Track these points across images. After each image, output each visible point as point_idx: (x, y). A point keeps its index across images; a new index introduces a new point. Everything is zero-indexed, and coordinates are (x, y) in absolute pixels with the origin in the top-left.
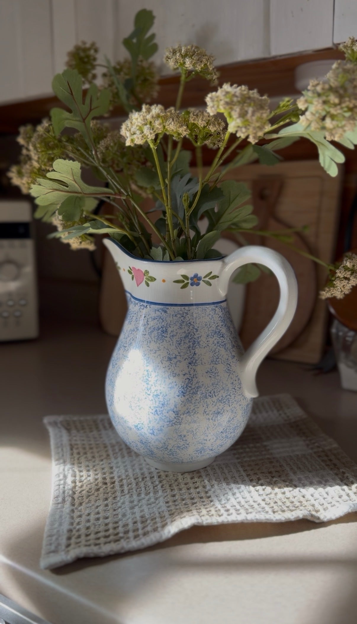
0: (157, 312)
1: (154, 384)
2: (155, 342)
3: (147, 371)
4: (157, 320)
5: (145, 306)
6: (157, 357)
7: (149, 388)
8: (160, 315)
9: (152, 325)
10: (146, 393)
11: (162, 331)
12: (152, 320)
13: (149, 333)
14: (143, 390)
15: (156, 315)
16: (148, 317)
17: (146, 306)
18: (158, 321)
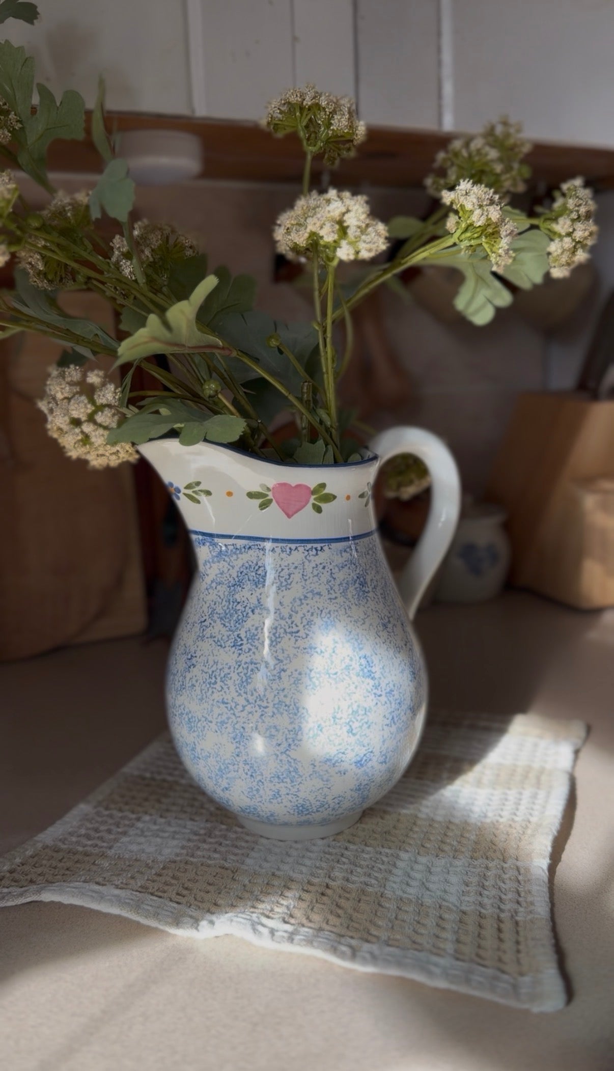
0: (344, 554)
1: (382, 674)
2: (356, 605)
3: (365, 657)
4: (347, 567)
5: (319, 549)
6: (370, 629)
7: (377, 684)
8: (350, 557)
9: (343, 578)
10: (375, 694)
11: (360, 585)
12: (340, 570)
13: (341, 593)
14: (369, 692)
15: (344, 559)
16: (331, 567)
17: (322, 548)
18: (349, 568)
